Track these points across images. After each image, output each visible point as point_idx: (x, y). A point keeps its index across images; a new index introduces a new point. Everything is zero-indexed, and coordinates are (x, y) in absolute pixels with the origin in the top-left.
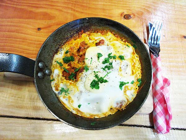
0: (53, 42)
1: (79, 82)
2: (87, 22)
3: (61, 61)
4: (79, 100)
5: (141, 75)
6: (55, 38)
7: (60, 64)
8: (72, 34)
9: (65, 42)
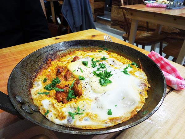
0: (21, 75)
1: (84, 93)
2: (51, 50)
3: (44, 90)
4: (101, 108)
5: (130, 61)
6: (22, 71)
7: (44, 93)
8: (40, 65)
9: (36, 75)
